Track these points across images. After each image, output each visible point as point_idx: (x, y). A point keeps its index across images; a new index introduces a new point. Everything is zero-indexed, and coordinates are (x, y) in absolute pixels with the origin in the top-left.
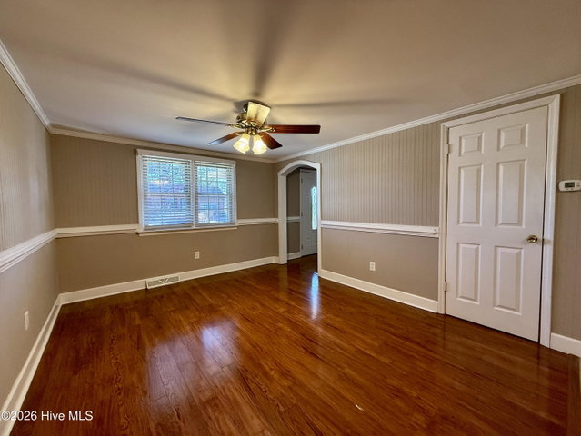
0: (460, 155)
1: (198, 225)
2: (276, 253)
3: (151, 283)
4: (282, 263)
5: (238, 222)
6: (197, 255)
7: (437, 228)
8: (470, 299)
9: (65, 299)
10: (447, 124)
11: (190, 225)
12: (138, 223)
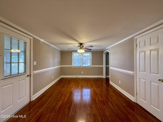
0: (140, 48)
1: (83, 66)
2: (102, 75)
3: (74, 77)
4: (104, 78)
5: (92, 66)
6: (82, 73)
7: (134, 72)
8: (144, 100)
9: (62, 77)
10: (136, 37)
11: (81, 66)
12: (72, 65)
